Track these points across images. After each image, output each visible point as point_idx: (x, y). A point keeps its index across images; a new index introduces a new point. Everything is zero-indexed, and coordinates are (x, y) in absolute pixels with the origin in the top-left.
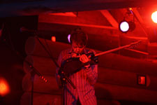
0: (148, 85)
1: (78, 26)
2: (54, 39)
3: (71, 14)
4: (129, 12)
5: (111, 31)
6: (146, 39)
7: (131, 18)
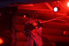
0: (67, 35)
1: (35, 10)
2: (25, 16)
3: (32, 5)
4: (57, 3)
5: (50, 12)
6: (66, 14)
7: (58, 5)
